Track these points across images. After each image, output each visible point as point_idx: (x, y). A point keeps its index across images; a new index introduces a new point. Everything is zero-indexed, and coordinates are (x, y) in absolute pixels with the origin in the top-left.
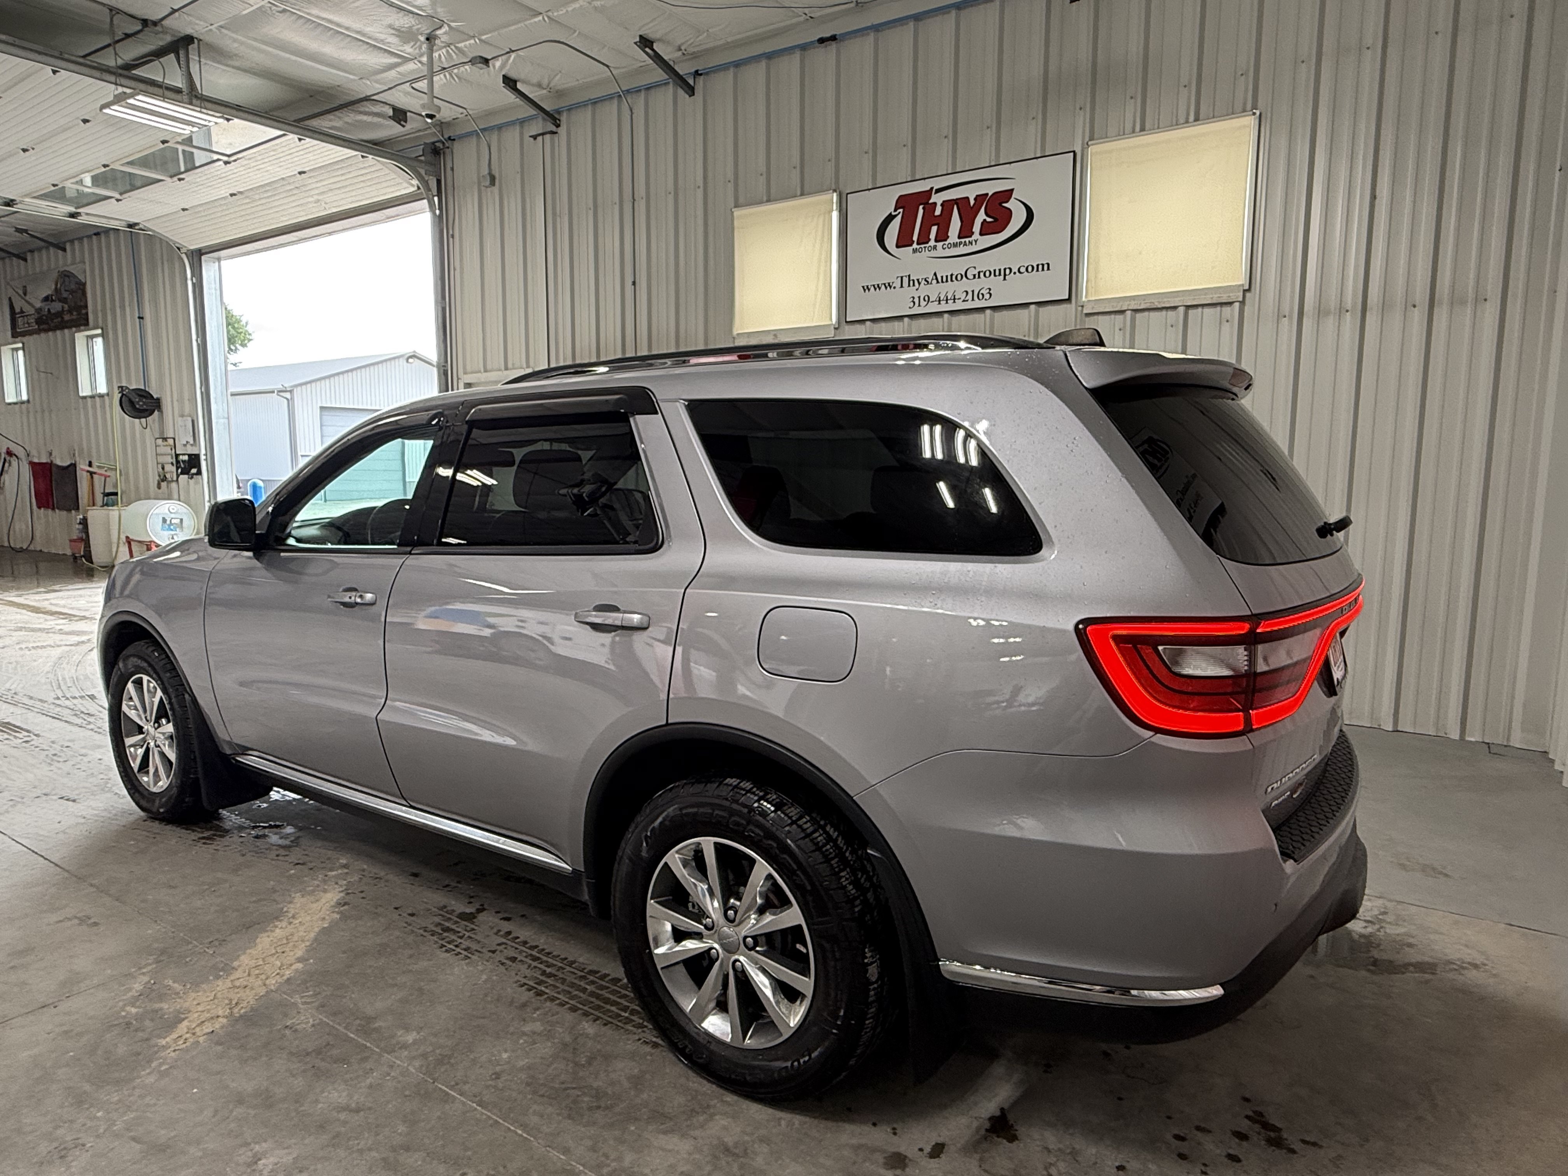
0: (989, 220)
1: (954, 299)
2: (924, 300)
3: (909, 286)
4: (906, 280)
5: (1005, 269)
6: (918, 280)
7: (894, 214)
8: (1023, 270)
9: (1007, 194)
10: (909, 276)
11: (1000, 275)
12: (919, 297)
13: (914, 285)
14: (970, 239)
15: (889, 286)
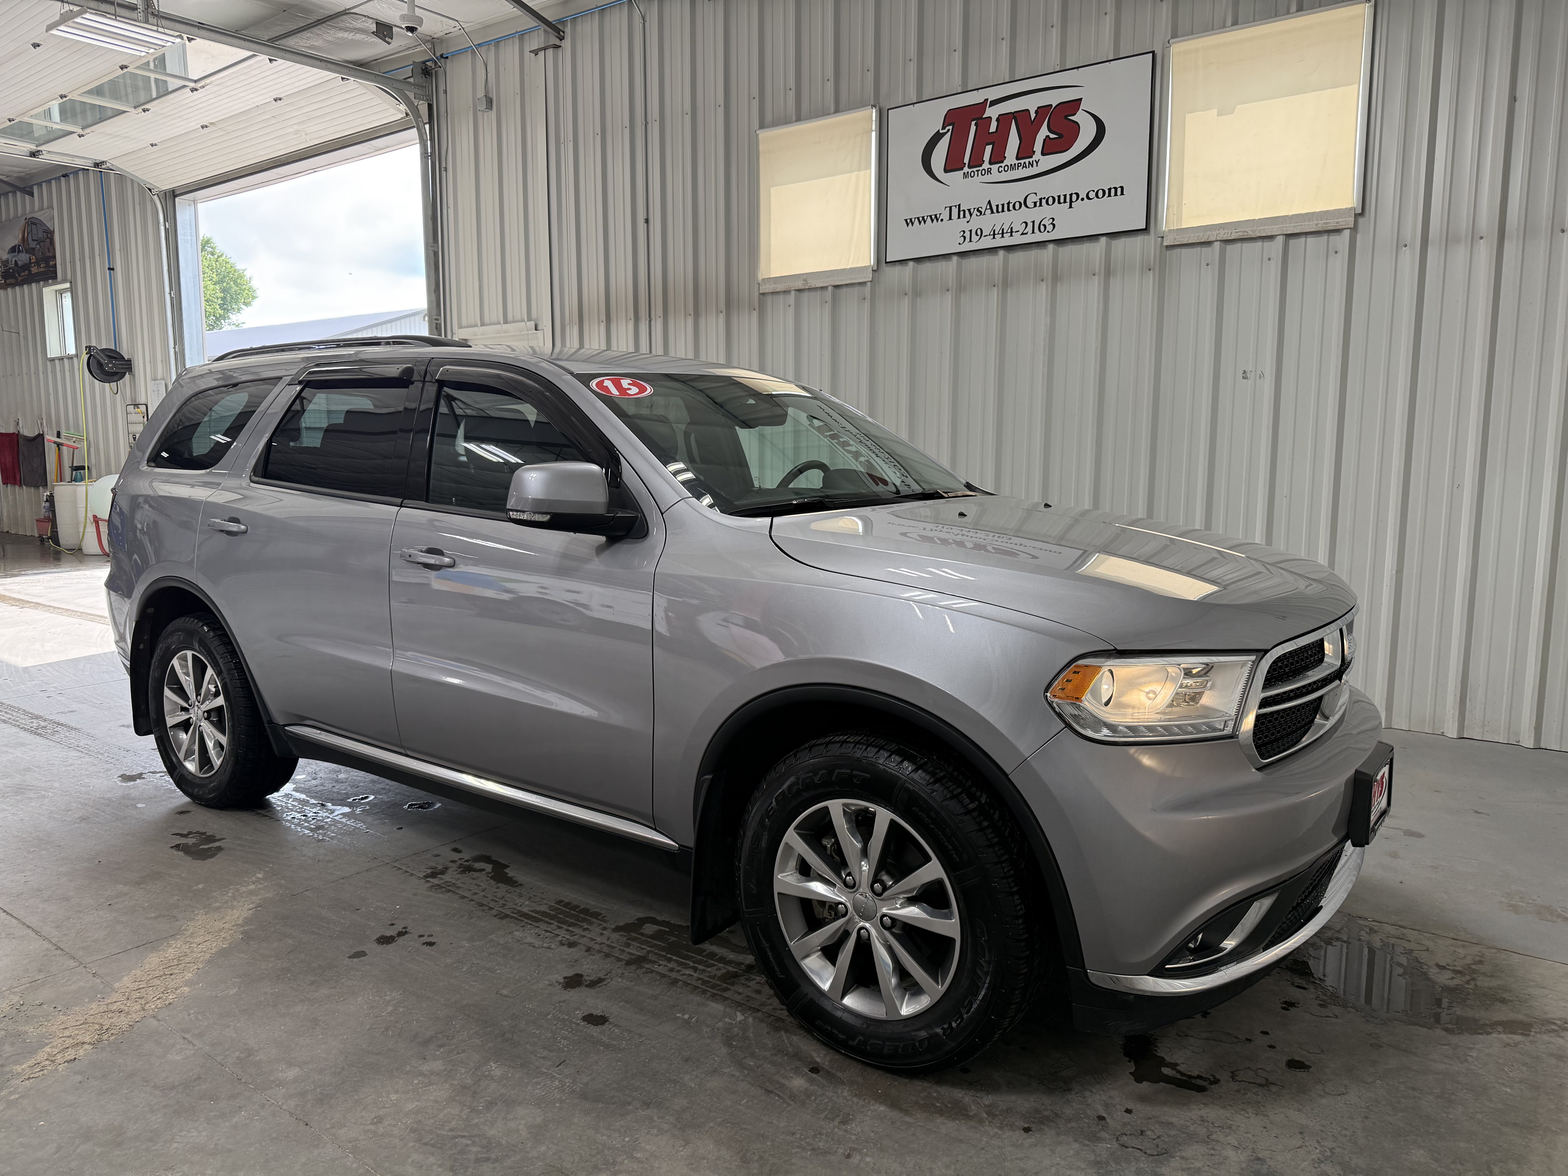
0: (1052, 136)
1: (1012, 232)
2: (977, 234)
3: (959, 217)
4: (955, 211)
5: (1071, 195)
6: (969, 210)
7: (941, 131)
8: (1092, 195)
9: (1075, 104)
10: (959, 205)
11: (1065, 202)
12: (971, 231)
13: (964, 217)
14: (1031, 160)
15: (935, 218)
